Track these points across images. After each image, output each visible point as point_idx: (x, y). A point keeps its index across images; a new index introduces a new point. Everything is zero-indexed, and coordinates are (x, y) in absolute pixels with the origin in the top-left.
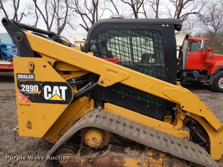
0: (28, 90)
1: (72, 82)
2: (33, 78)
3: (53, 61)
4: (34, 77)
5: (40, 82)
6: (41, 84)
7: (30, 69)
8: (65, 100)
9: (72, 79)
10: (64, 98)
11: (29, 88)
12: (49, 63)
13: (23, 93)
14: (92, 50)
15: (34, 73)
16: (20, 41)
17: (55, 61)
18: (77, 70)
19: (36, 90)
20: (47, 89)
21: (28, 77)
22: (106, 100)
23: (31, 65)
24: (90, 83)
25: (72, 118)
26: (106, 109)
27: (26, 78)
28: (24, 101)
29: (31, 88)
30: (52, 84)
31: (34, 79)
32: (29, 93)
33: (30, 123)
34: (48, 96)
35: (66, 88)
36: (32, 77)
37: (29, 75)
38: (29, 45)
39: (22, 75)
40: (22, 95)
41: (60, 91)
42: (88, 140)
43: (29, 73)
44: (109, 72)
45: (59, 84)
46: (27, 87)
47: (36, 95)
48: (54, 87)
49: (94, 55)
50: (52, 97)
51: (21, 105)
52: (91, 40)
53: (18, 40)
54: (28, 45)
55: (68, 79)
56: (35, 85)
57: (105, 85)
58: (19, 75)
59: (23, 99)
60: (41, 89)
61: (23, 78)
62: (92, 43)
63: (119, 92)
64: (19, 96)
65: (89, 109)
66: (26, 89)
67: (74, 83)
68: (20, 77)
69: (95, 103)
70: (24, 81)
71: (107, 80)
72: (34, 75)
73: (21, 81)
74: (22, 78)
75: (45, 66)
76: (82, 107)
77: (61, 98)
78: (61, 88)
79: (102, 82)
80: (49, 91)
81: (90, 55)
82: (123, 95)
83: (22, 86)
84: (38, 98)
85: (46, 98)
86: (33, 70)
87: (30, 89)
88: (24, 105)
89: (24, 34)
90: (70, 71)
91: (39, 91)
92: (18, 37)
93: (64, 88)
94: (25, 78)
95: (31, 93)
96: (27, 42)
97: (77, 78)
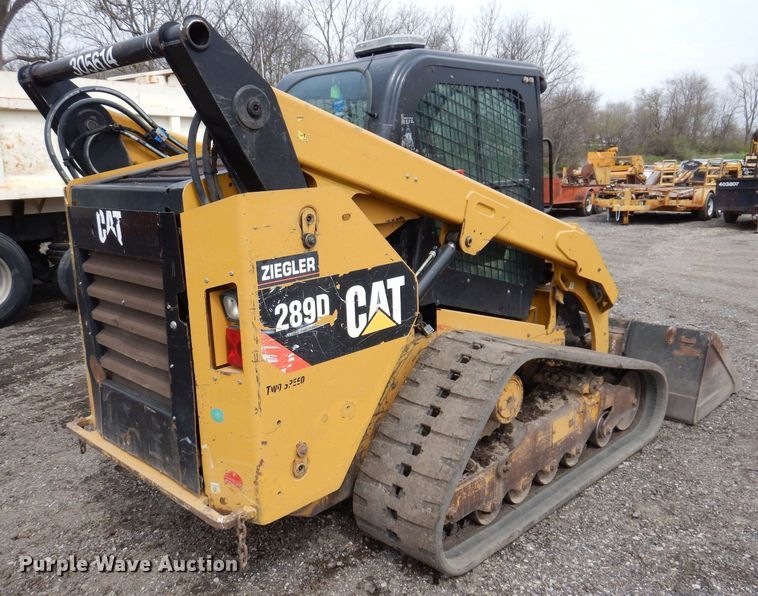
0: (296, 319)
2: (314, 269)
4: (317, 264)
5: (336, 277)
6: (338, 287)
7: (307, 236)
8: (400, 322)
10: (398, 316)
11: (302, 311)
13: (279, 337)
15: (315, 249)
16: (262, 123)
19: (323, 312)
21: (297, 268)
22: (438, 302)
23: (309, 219)
24: (433, 254)
26: (440, 327)
27: (289, 274)
28: (284, 370)
29: (306, 312)
30: (368, 278)
31: (317, 269)
32: (300, 331)
34: (357, 325)
35: (402, 281)
36: (309, 266)
37: (301, 261)
38: (289, 137)
39: (277, 265)
40: (277, 346)
43: (302, 250)
44: (479, 212)
45: (386, 273)
46: (295, 308)
47: (323, 331)
48: (374, 285)
50: (368, 324)
52: (403, 115)
53: (252, 120)
54: (285, 138)
56: (321, 292)
57: (473, 250)
58: (265, 268)
59: (282, 363)
60: (337, 305)
61: (281, 276)
62: (405, 126)
64: (265, 357)
66: (292, 318)
68: (269, 274)
70: (283, 286)
72: (315, 255)
73: (273, 288)
74: (277, 276)
75: (346, 217)
77: (391, 318)
78: (391, 283)
79: (470, 241)
83: (277, 312)
85: (352, 331)
86: (315, 236)
87: (304, 316)
88: (283, 386)
89: (270, 94)
91: (331, 313)
92: (256, 106)
93: (397, 284)
94: (286, 274)
95: (308, 328)
96: (283, 126)
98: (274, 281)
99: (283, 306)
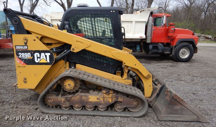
0: (23, 56)
1: (53, 51)
3: (40, 37)
4: (27, 47)
5: (32, 51)
6: (33, 52)
7: (24, 42)
9: (53, 48)
10: (48, 61)
12: (37, 37)
13: (20, 59)
14: (66, 28)
15: (27, 45)
16: (17, 23)
17: (41, 36)
18: (56, 42)
19: (29, 56)
20: (37, 55)
21: (23, 48)
22: (77, 62)
23: (25, 39)
24: (65, 51)
25: (54, 76)
26: (77, 68)
29: (25, 55)
30: (40, 52)
31: (28, 49)
32: (24, 58)
33: (25, 79)
34: (37, 60)
35: (49, 54)
37: (24, 47)
38: (23, 26)
39: (19, 47)
40: (20, 60)
41: (46, 56)
42: (66, 86)
43: (24, 45)
44: (78, 43)
45: (45, 52)
46: (23, 54)
47: (29, 60)
48: (42, 53)
49: (68, 32)
50: (40, 60)
51: (19, 67)
52: (65, 21)
53: (15, 23)
55: (51, 48)
56: (29, 53)
57: (75, 51)
58: (17, 47)
59: (21, 63)
60: (32, 55)
62: (66, 24)
63: (85, 56)
64: (17, 61)
65: (66, 69)
66: (22, 56)
67: (55, 51)
69: (69, 65)
71: (77, 48)
72: (27, 46)
73: (18, 50)
75: (34, 40)
76: (61, 68)
77: (47, 61)
78: (46, 54)
79: (73, 49)
80: (38, 57)
81: (65, 31)
82: (88, 58)
83: (19, 54)
84: (31, 62)
85: (36, 61)
86: (27, 43)
87: (25, 56)
88: (21, 67)
89: (19, 19)
90: (52, 43)
91: (31, 57)
92: (15, 21)
93: (48, 54)
94: (21, 48)
95: (26, 58)
96: (22, 24)
97: (57, 47)
98: (19, 49)
99: (21, 53)
